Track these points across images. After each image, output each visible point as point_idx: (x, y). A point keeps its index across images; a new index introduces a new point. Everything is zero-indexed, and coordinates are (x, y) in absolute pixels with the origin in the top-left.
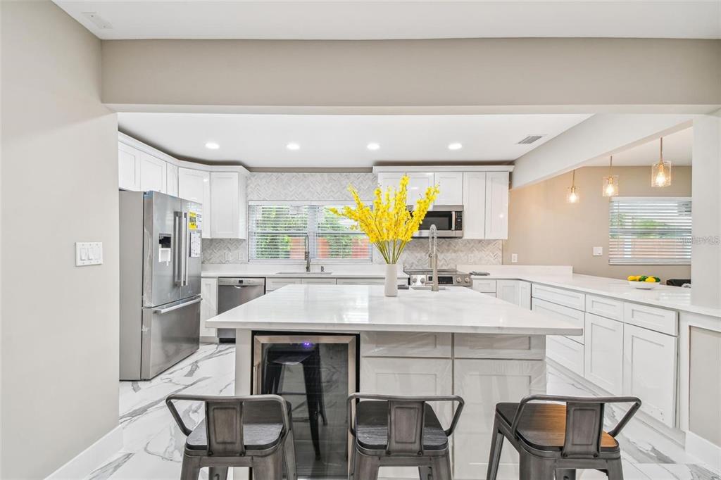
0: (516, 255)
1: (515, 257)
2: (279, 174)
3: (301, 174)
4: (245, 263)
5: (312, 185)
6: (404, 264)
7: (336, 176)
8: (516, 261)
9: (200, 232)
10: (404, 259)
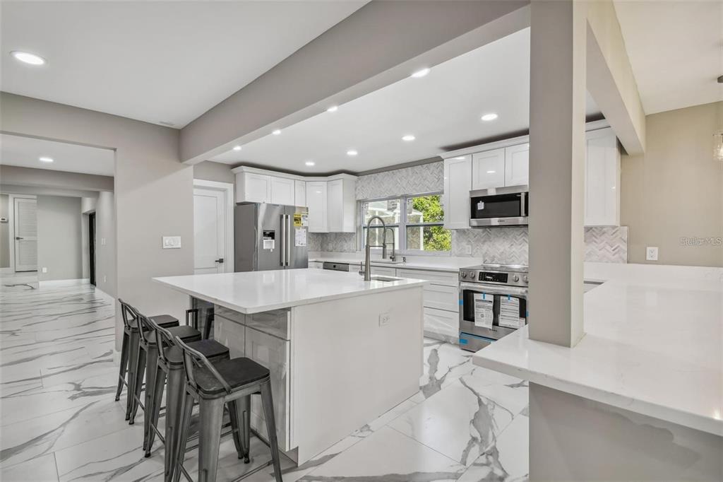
0: (656, 249)
1: (652, 253)
2: (376, 175)
3: (391, 172)
4: (353, 252)
5: (399, 181)
6: (484, 257)
7: (417, 169)
8: (656, 258)
9: (307, 228)
10: (484, 252)
